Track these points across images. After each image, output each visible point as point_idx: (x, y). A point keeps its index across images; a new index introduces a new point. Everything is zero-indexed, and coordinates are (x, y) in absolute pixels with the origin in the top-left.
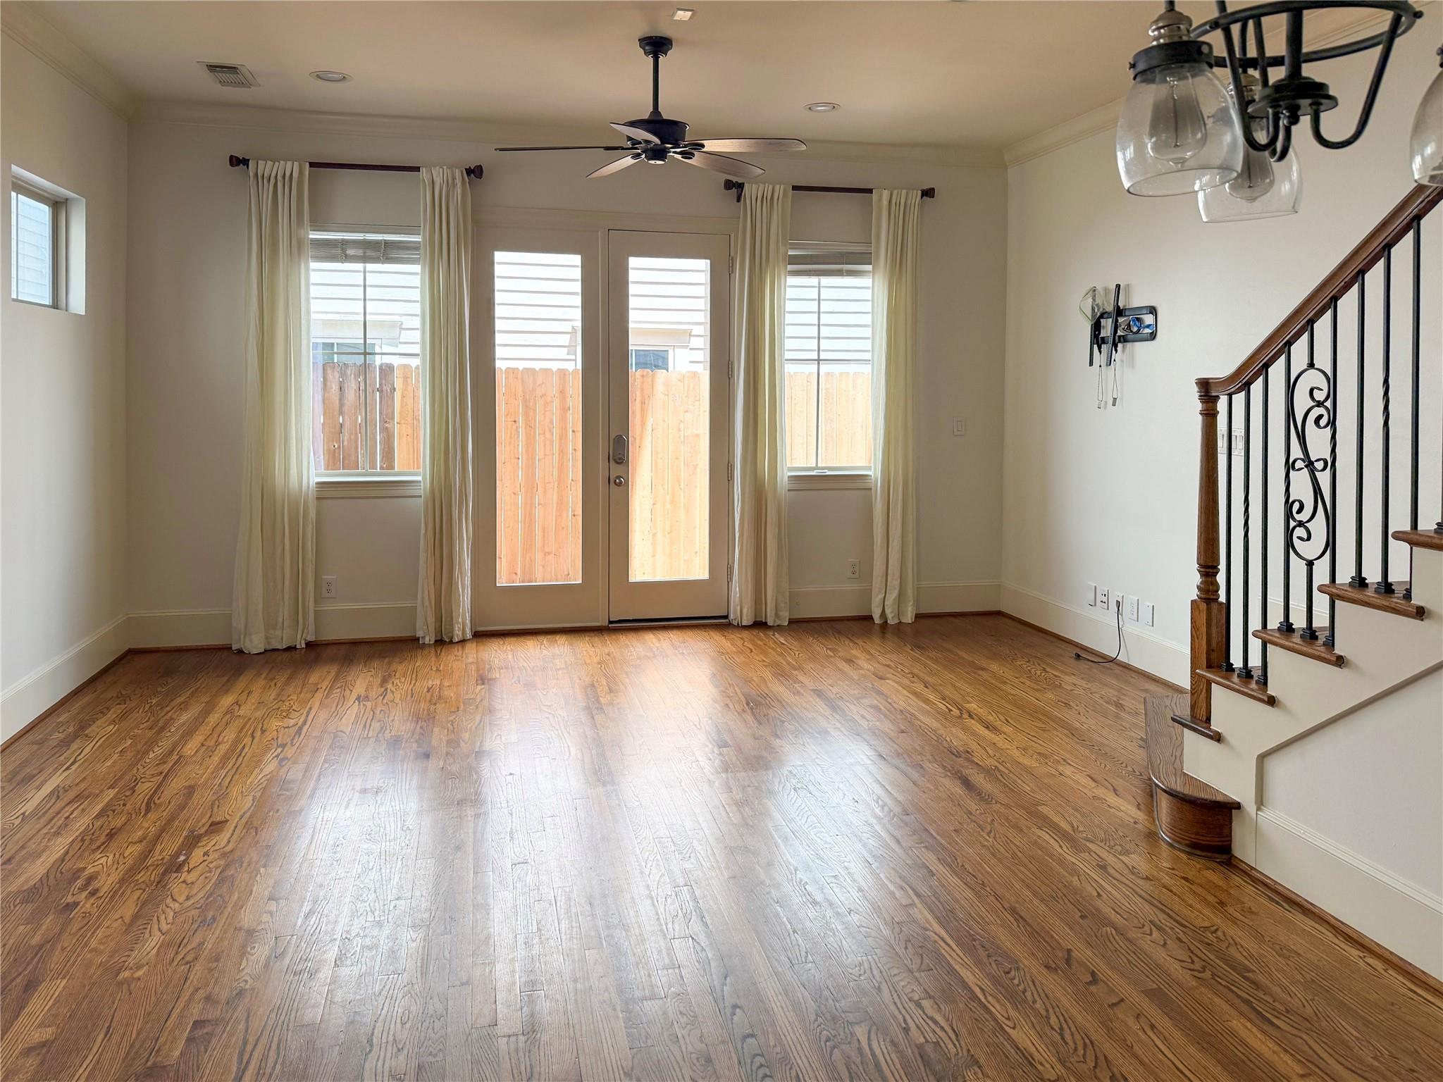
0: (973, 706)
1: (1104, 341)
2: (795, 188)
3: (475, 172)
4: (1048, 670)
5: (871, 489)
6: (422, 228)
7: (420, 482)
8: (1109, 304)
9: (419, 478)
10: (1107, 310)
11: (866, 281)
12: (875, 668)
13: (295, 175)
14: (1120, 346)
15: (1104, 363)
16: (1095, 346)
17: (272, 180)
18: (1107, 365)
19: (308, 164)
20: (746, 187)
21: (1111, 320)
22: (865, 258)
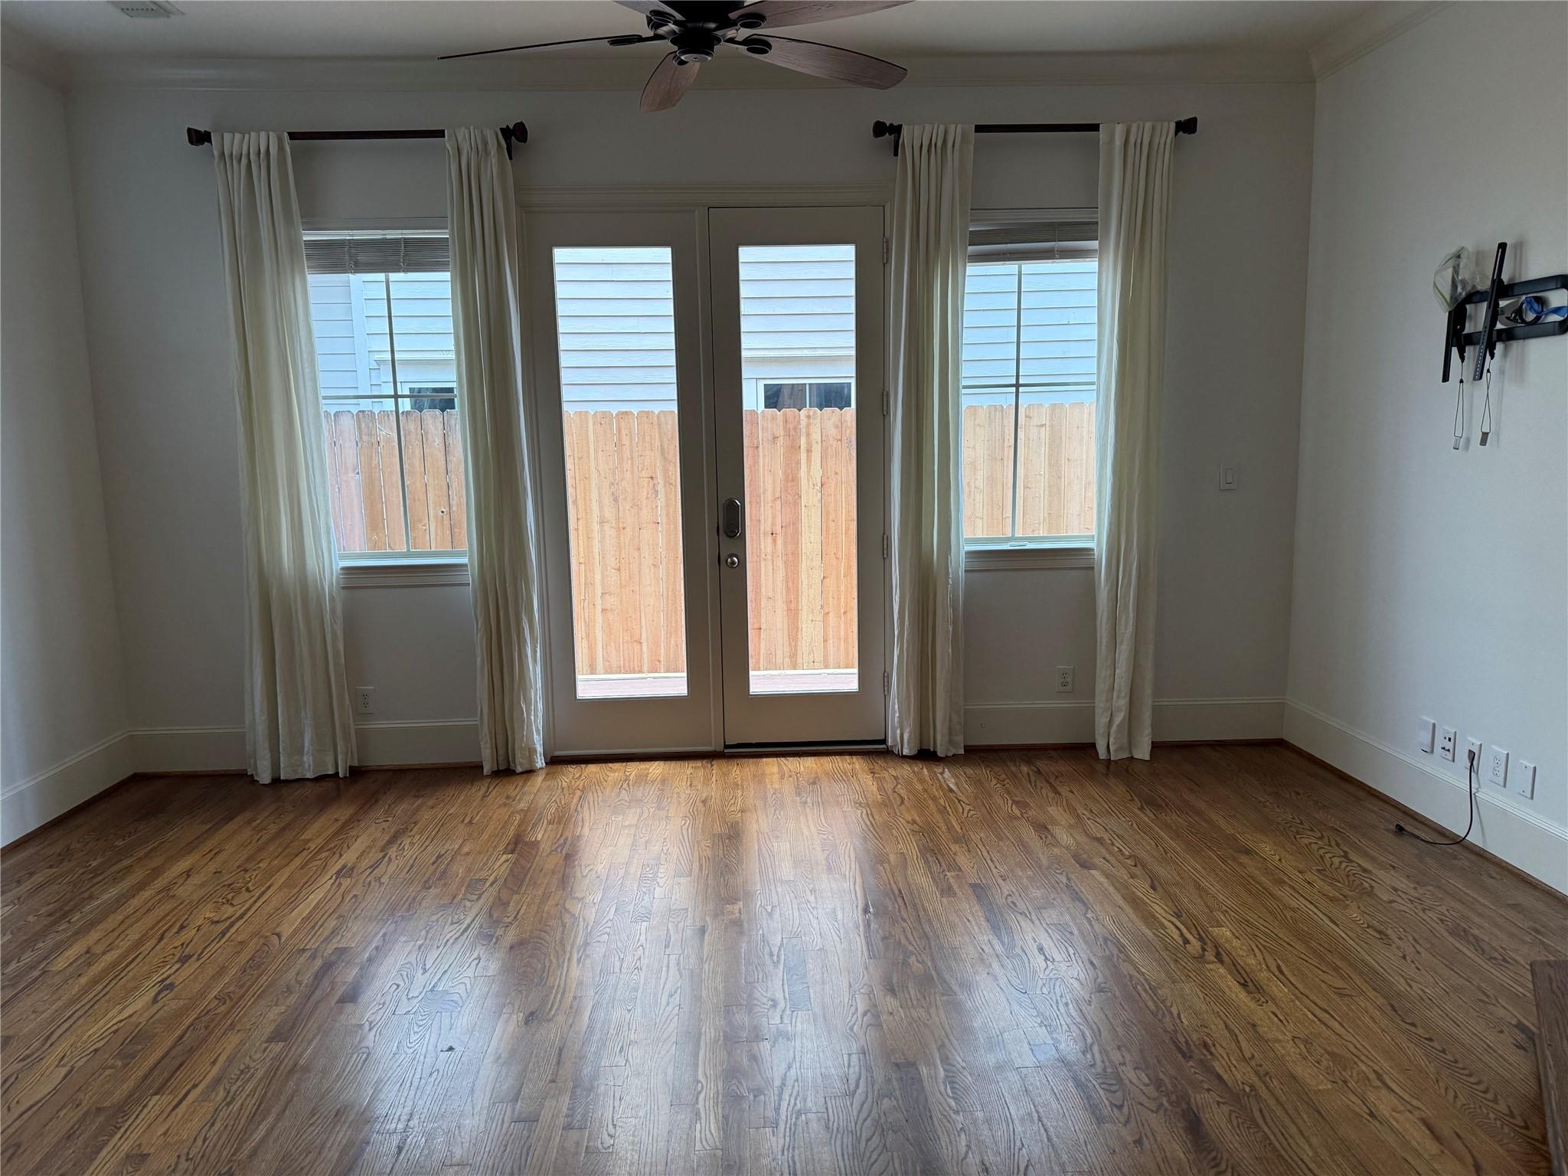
0: (1224, 933)
1: (1470, 339)
2: (979, 129)
3: (515, 135)
4: (1353, 856)
5: (1093, 568)
6: (449, 219)
7: (466, 565)
8: (1484, 276)
9: (465, 560)
10: (1479, 288)
11: (1091, 265)
12: (1078, 843)
13: (273, 150)
14: (1499, 348)
15: (1468, 375)
16: (1455, 350)
17: (244, 161)
18: (1474, 379)
19: (286, 135)
20: (905, 132)
21: (1485, 305)
22: (1086, 230)
